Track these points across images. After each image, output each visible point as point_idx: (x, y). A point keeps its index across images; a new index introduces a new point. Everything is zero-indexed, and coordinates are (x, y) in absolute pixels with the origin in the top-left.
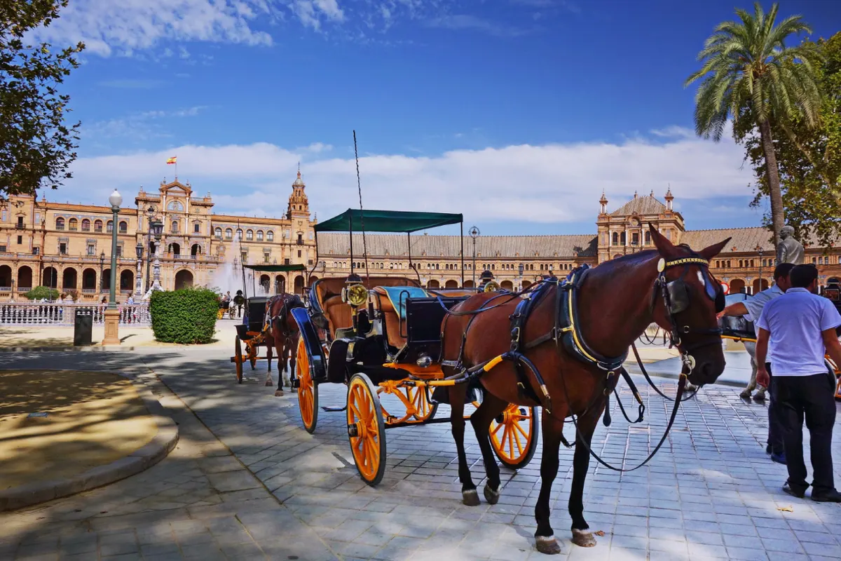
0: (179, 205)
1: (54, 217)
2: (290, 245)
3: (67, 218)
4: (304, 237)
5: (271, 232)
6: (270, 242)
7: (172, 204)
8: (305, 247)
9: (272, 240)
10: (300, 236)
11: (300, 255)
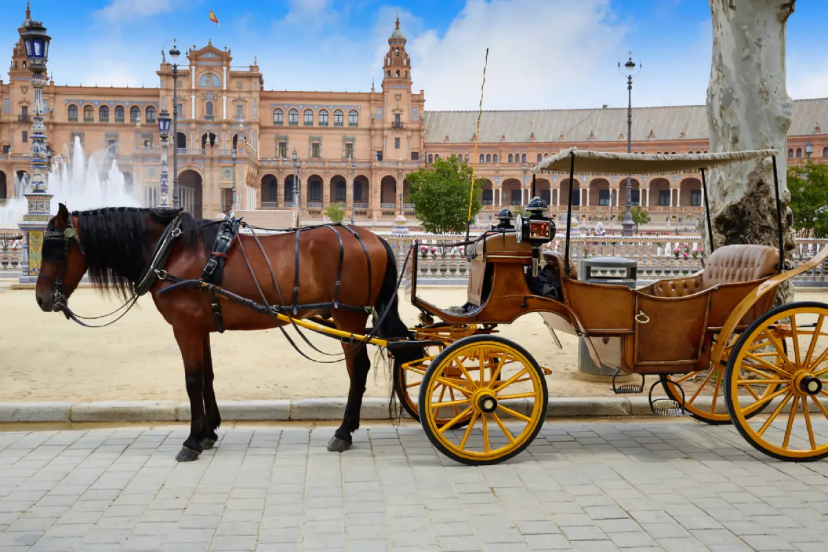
0: (215, 78)
1: (66, 105)
2: (383, 130)
3: (80, 105)
4: (404, 118)
5: (354, 112)
6: (354, 125)
7: (205, 78)
8: (405, 133)
9: (356, 124)
10: (398, 116)
11: (397, 145)
